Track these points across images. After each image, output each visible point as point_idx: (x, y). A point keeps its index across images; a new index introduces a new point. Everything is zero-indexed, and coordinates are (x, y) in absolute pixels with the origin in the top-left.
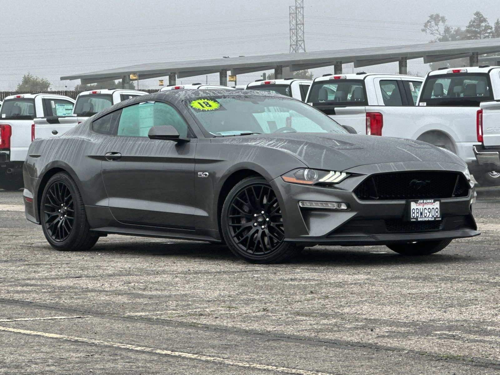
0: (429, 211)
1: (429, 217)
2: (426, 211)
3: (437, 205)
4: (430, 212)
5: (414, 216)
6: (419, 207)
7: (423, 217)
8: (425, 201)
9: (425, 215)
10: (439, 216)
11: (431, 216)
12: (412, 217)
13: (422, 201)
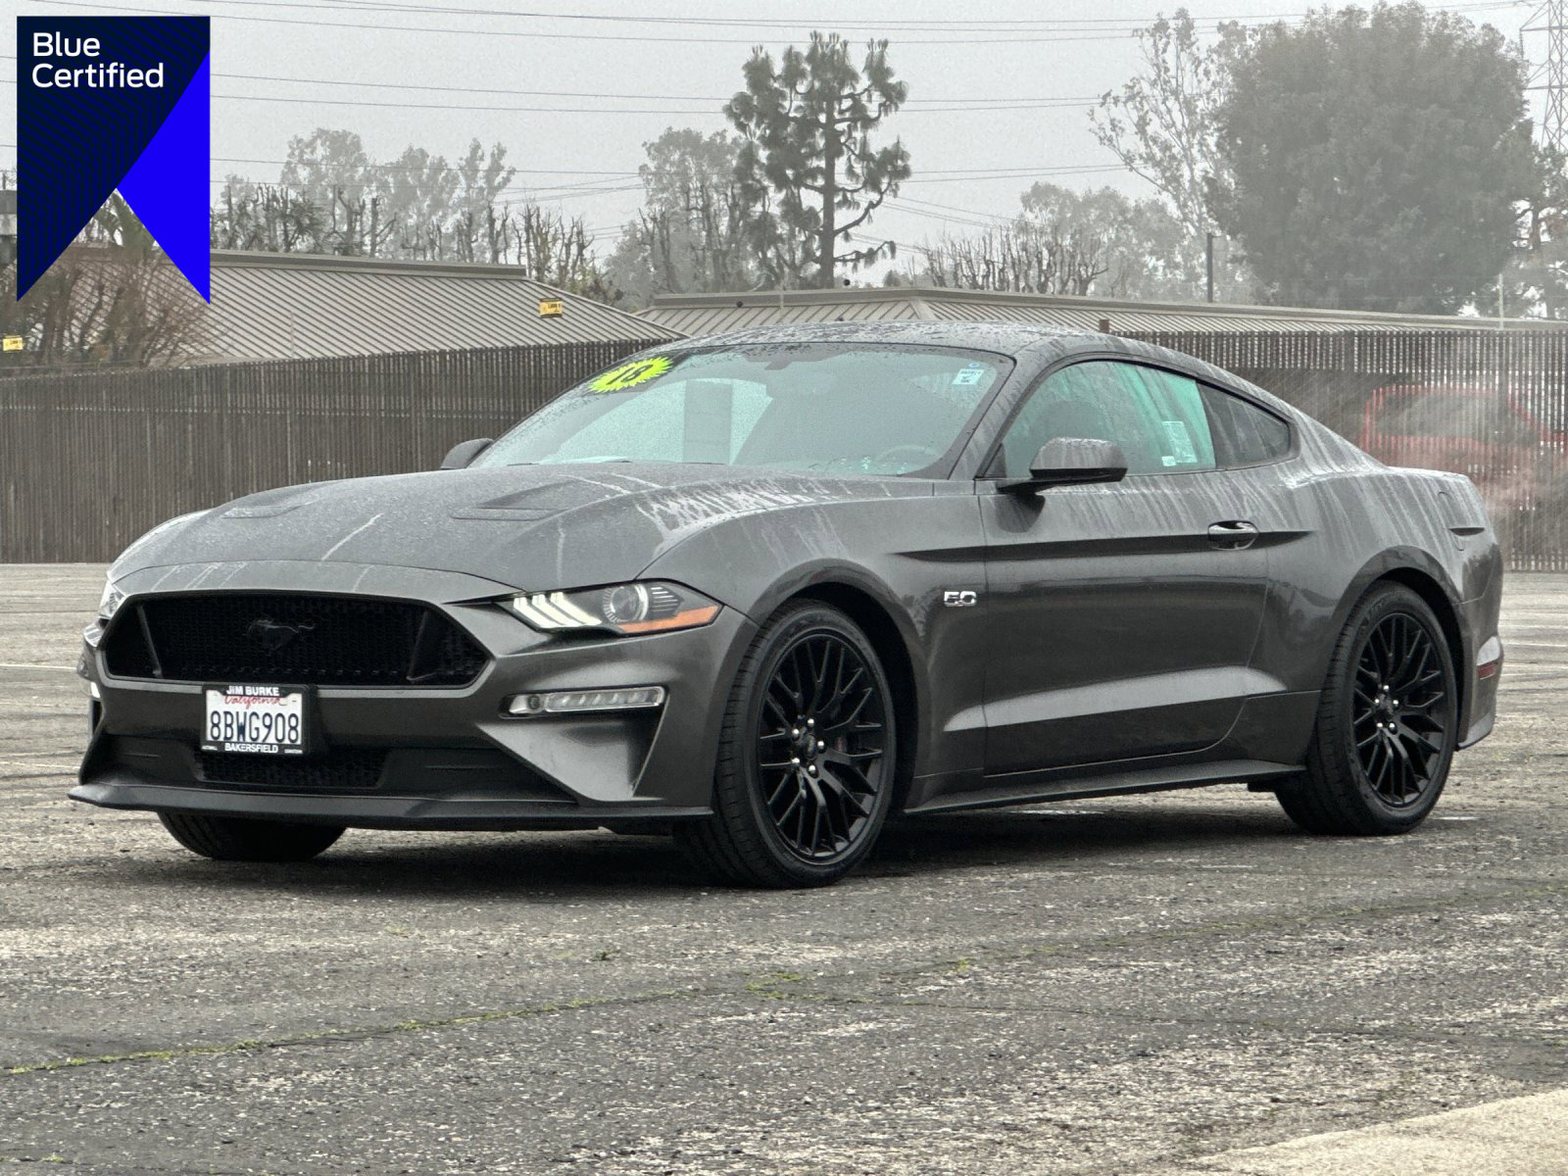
0: (267, 723)
1: (268, 741)
2: (257, 723)
3: (294, 704)
4: (269, 727)
5: (216, 734)
6: (233, 708)
7: (248, 739)
8: (249, 690)
9: (254, 735)
10: (299, 742)
11: (272, 739)
12: (209, 738)
13: (239, 690)
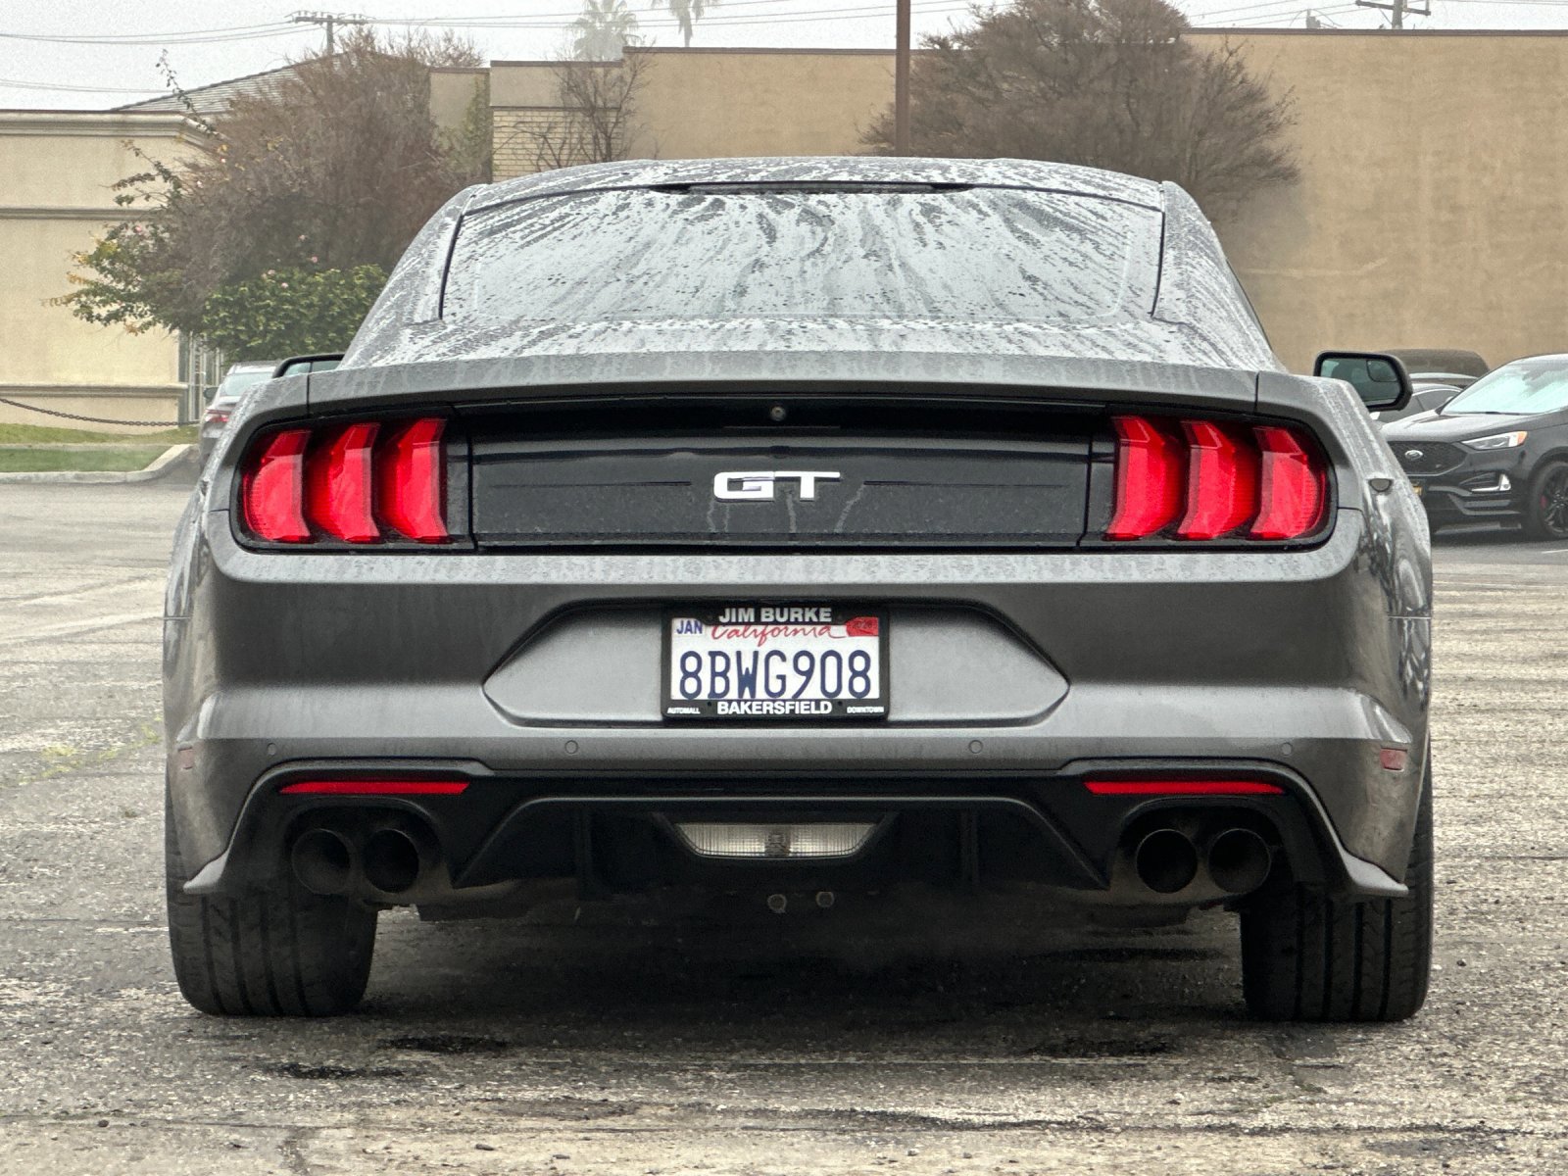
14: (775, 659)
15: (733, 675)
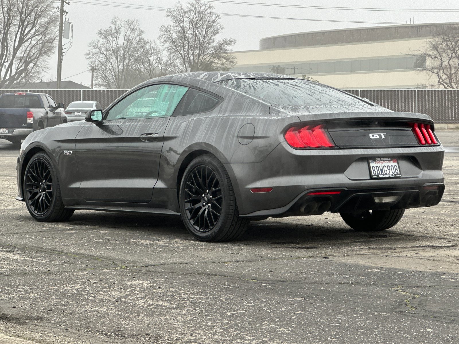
14: (385, 167)
15: (380, 170)
